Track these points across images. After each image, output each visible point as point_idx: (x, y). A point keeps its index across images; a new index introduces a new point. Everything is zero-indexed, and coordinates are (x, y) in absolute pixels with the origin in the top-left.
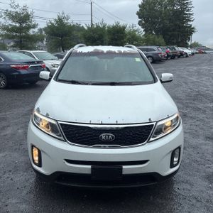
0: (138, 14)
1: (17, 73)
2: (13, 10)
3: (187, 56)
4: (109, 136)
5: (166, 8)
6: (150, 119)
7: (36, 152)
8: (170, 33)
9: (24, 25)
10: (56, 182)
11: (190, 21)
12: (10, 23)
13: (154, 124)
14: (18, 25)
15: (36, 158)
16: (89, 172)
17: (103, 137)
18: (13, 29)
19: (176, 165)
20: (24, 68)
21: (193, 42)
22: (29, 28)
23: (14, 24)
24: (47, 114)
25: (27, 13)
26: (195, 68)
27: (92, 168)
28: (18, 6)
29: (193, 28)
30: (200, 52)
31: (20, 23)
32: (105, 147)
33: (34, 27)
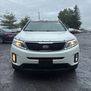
0: (58, 17)
1: (7, 37)
2: (7, 14)
3: (79, 33)
4: (46, 46)
5: (69, 14)
6: (64, 40)
7: (14, 56)
8: (71, 24)
9: (11, 20)
10: (23, 69)
11: (80, 19)
12: (5, 20)
13: (66, 42)
14: (9, 20)
15: (14, 59)
16: (38, 63)
17: (44, 47)
18: (7, 22)
19: (77, 62)
20: (11, 35)
21: (81, 28)
22: (13, 21)
23: (7, 20)
24: (19, 39)
25: (13, 16)
26: (83, 37)
27: (39, 61)
28: (9, 13)
29: (81, 22)
30: (84, 32)
31: (10, 20)
32: (45, 52)
33: (15, 21)
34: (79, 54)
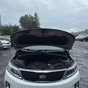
11: (39, 25)
17: (41, 77)
32: (42, 83)
34: (80, 82)
